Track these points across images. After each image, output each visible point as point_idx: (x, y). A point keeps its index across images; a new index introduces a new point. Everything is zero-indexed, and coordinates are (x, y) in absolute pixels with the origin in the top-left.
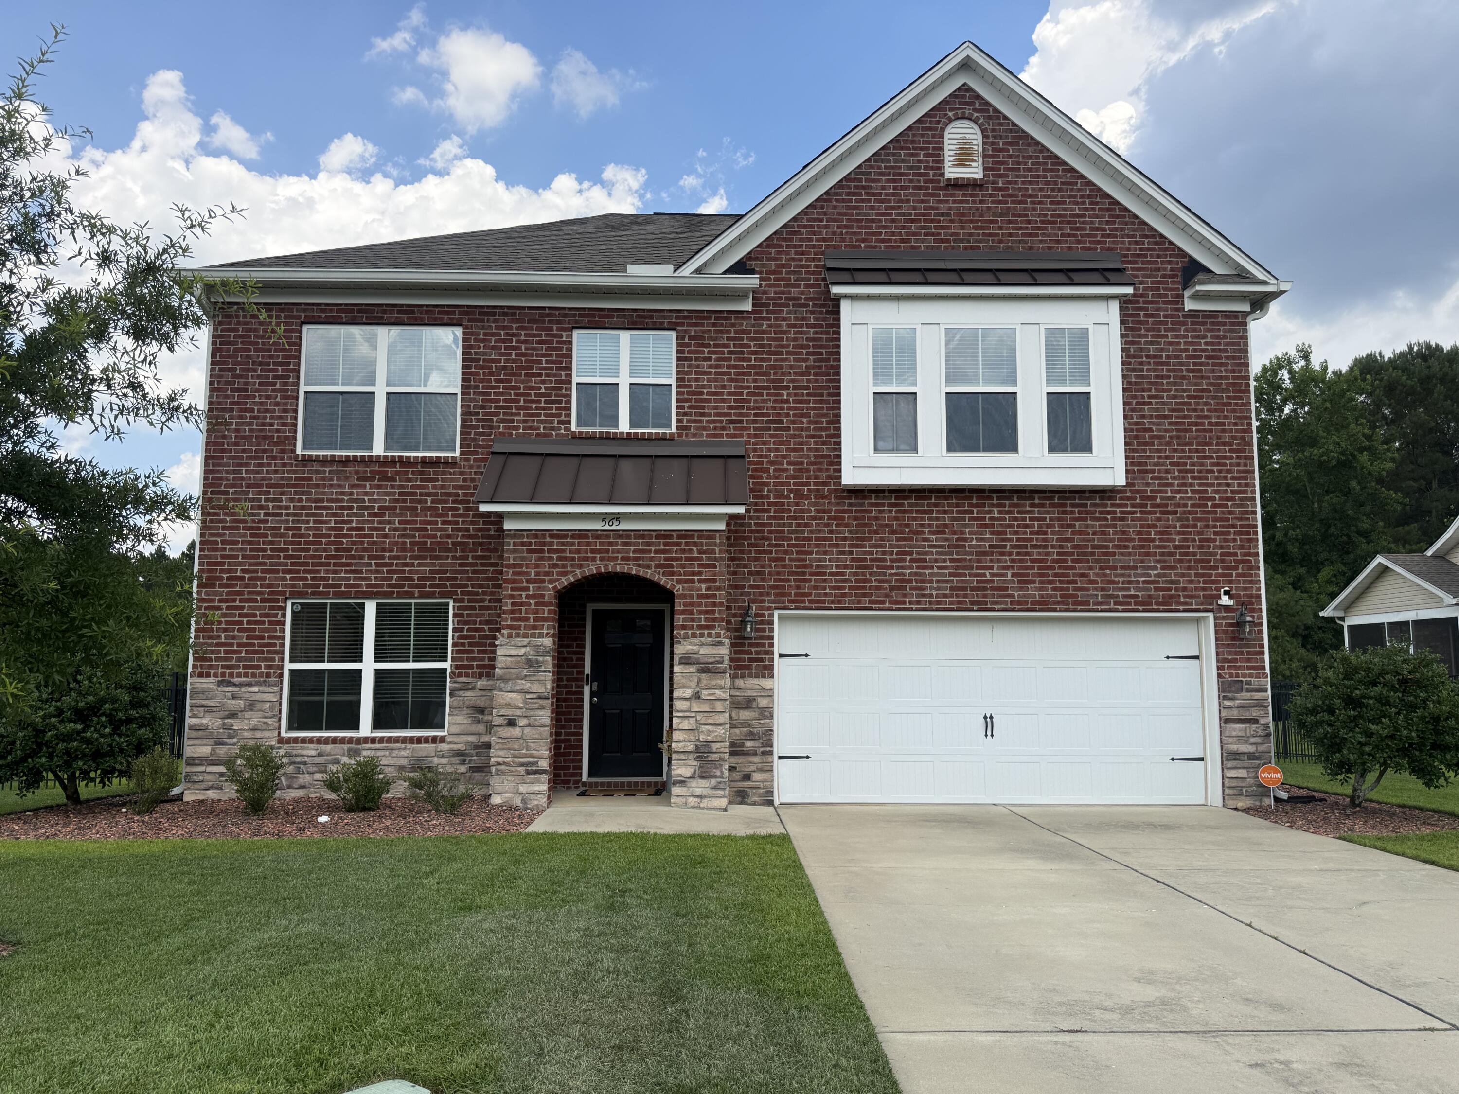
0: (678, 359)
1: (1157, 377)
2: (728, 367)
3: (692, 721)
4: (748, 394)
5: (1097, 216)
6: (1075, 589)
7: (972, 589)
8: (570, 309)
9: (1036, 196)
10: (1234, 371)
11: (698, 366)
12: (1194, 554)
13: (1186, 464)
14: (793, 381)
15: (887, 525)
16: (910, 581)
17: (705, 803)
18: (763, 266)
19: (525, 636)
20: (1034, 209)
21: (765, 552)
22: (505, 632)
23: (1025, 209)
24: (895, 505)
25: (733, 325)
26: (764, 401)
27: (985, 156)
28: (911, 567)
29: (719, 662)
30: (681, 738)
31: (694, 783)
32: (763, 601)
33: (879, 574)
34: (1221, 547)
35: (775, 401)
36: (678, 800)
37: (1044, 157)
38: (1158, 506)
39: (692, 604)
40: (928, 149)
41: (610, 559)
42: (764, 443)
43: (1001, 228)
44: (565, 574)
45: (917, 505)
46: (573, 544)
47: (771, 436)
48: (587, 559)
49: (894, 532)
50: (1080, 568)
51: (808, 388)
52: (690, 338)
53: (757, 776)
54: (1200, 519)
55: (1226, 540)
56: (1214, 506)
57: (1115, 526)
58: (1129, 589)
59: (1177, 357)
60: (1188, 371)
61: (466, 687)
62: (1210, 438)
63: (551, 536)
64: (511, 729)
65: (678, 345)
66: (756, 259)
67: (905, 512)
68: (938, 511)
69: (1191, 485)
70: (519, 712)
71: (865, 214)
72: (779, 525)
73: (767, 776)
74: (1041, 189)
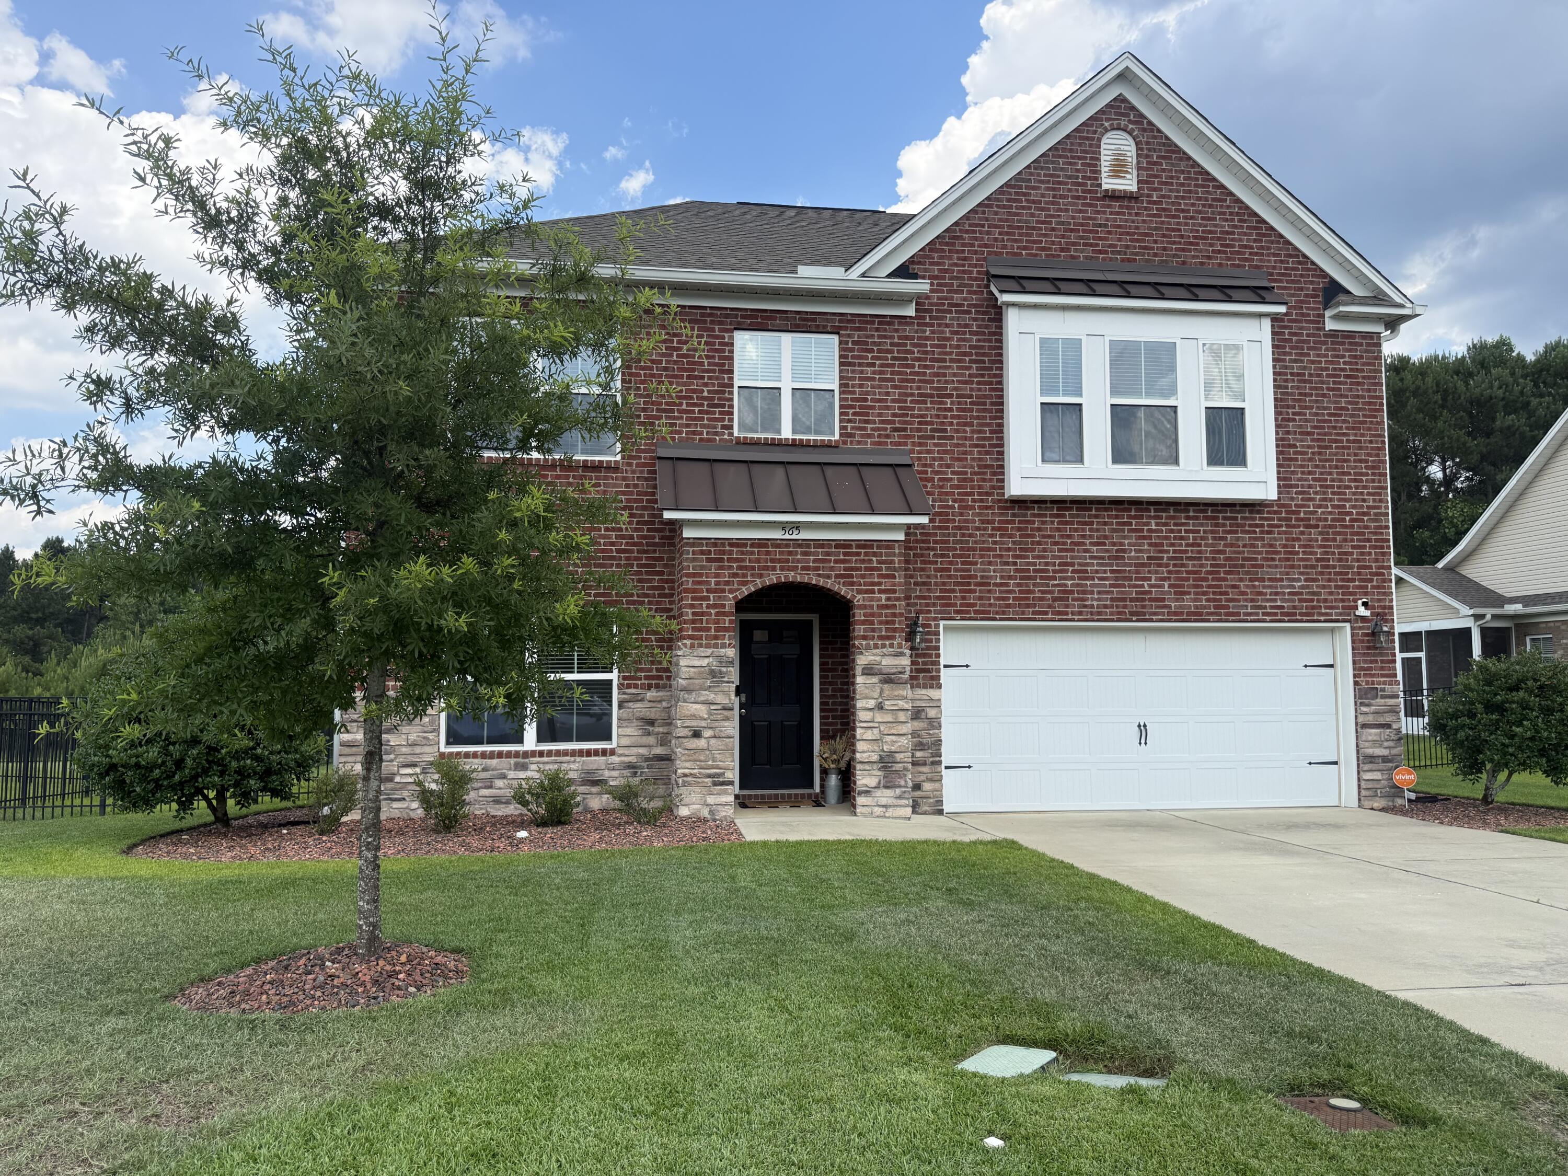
0: (841, 364)
1: (1300, 394)
2: (892, 373)
3: (876, 731)
4: (912, 402)
5: (1245, 234)
6: (1227, 600)
7: (1131, 600)
8: (732, 309)
9: (1188, 211)
10: (1369, 391)
11: (862, 372)
12: (1334, 567)
13: (1326, 480)
14: (956, 389)
15: (1050, 537)
16: (1072, 592)
17: (890, 812)
18: (926, 270)
19: (708, 646)
20: (1187, 224)
21: (930, 562)
22: (688, 642)
23: (1178, 224)
24: (1058, 516)
25: (897, 331)
26: (927, 409)
27: (1139, 169)
28: (1073, 578)
29: (901, 673)
30: (865, 748)
31: (878, 793)
32: (929, 612)
33: (1043, 585)
34: (1358, 560)
35: (939, 409)
36: (864, 810)
37: (1195, 173)
38: (1302, 520)
39: (873, 615)
40: (1085, 158)
41: (790, 569)
42: (928, 452)
43: (1155, 242)
44: (745, 583)
45: (1078, 516)
46: (752, 553)
47: (935, 445)
48: (766, 568)
49: (1056, 543)
50: (1232, 580)
51: (971, 396)
52: (854, 343)
53: (927, 786)
54: (1339, 533)
55: (1362, 554)
56: (1352, 520)
57: (1263, 539)
58: (1275, 600)
59: (1319, 375)
60: (1328, 389)
61: (636, 699)
62: (1348, 455)
63: (731, 545)
64: (696, 740)
65: (841, 349)
66: (919, 263)
67: (1066, 523)
68: (1098, 523)
69: (1331, 500)
70: (703, 724)
71: (1026, 222)
72: (944, 535)
73: (937, 785)
74: (1193, 205)
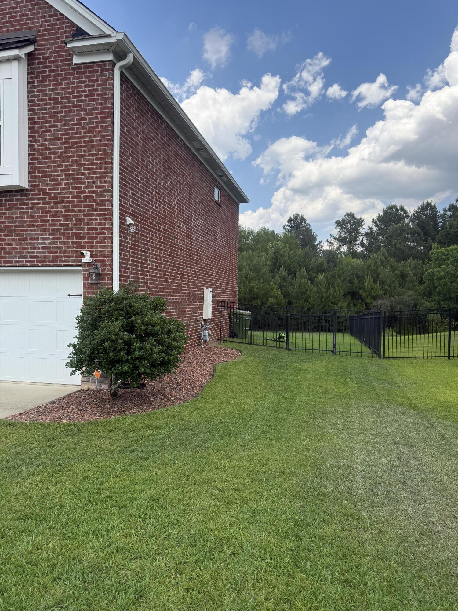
1: (54, 112)
6: (5, 253)
10: (101, 104)
12: (72, 229)
13: (69, 170)
34: (88, 224)
38: (52, 198)
54: (76, 206)
55: (91, 220)
56: (84, 197)
57: (28, 213)
58: (33, 253)
59: (67, 98)
60: (73, 107)
62: (85, 151)
69: (72, 184)
